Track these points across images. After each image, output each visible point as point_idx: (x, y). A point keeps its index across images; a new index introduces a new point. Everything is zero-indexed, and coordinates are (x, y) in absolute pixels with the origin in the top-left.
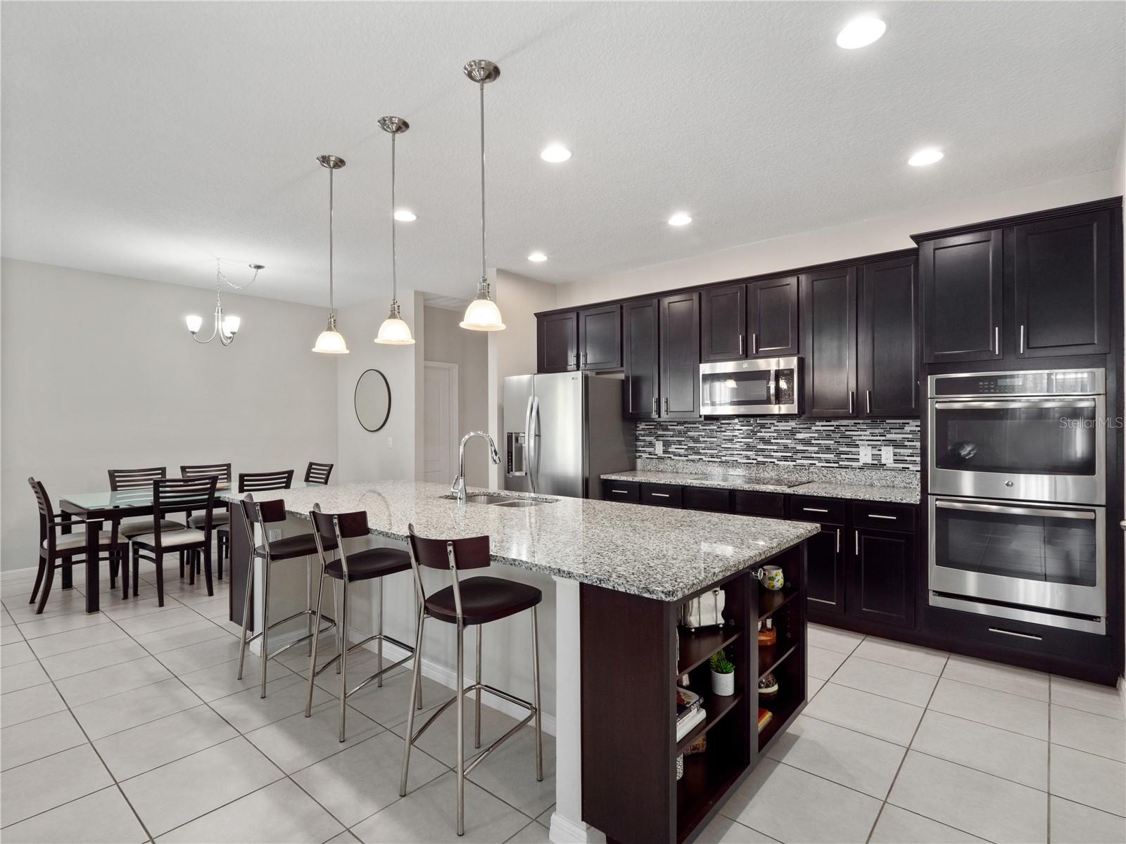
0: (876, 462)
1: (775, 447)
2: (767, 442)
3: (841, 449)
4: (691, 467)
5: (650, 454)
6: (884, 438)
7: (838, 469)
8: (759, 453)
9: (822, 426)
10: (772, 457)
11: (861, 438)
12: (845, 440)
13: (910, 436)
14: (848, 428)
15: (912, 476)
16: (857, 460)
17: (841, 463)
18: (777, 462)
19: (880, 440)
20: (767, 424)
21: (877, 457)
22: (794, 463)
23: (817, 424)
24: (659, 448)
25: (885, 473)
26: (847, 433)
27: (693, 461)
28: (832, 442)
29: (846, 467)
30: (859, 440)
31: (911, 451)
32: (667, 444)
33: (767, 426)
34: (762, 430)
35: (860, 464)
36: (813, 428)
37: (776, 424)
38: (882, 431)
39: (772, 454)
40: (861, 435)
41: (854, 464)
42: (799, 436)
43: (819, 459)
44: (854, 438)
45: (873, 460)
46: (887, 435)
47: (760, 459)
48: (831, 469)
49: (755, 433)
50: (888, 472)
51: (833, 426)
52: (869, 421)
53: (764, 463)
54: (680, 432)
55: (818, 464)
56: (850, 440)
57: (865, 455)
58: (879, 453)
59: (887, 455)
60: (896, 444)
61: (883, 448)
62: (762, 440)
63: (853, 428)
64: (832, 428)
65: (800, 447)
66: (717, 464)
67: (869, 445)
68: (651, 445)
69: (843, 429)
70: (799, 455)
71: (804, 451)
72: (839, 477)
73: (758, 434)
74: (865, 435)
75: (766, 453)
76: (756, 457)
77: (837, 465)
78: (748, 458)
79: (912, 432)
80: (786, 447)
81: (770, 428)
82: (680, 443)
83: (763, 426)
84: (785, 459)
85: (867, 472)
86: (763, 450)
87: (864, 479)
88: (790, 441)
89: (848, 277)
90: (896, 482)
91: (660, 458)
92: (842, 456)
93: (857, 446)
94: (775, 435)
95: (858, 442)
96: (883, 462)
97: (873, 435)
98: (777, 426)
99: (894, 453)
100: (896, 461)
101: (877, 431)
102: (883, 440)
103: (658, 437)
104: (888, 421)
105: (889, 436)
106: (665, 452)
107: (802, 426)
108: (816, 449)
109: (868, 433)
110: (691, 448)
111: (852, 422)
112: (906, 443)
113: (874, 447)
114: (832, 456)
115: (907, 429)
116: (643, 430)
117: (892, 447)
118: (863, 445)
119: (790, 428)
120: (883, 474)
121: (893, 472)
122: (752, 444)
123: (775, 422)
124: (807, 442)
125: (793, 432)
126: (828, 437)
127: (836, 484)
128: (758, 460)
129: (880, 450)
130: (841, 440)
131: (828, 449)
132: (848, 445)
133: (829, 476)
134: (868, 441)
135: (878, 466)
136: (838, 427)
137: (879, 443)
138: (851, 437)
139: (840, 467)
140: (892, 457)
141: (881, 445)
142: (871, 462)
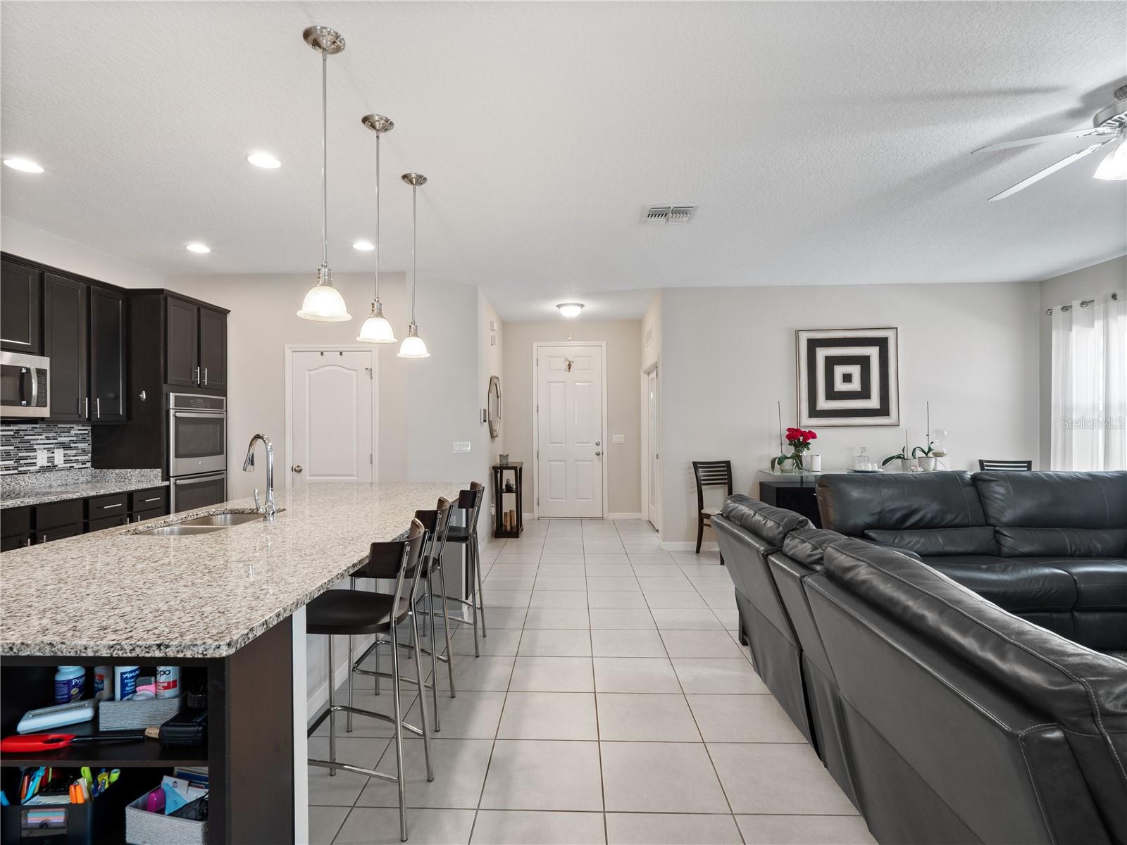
0: (50, 464)
3: (20, 455)
6: (56, 441)
7: (21, 475)
11: (38, 442)
12: (24, 445)
13: (74, 439)
14: (27, 433)
15: (79, 473)
16: (34, 464)
17: (20, 469)
19: (52, 444)
21: (51, 459)
25: (60, 473)
26: (26, 437)
28: (12, 448)
29: (25, 473)
30: (37, 444)
31: (75, 451)
35: (37, 468)
38: (55, 435)
40: (38, 439)
41: (32, 468)
44: (33, 442)
45: (48, 462)
46: (59, 439)
48: (15, 476)
51: (13, 430)
52: (44, 425)
56: (28, 445)
57: (42, 458)
58: (52, 455)
59: (59, 457)
60: (65, 446)
61: (56, 451)
63: (31, 433)
64: (12, 433)
67: (44, 449)
69: (23, 433)
72: (22, 483)
74: (41, 439)
77: (16, 472)
79: (76, 435)
87: (44, 481)
90: (68, 481)
92: (22, 462)
93: (35, 450)
95: (35, 446)
96: (56, 464)
97: (48, 438)
99: (65, 454)
100: (65, 461)
101: (51, 435)
102: (56, 443)
104: (59, 426)
109: (43, 437)
112: (72, 445)
113: (49, 450)
114: (12, 462)
115: (73, 432)
117: (62, 450)
118: (40, 449)
121: (64, 472)
126: (11, 442)
129: (53, 453)
130: (20, 445)
131: (8, 456)
132: (27, 450)
133: (13, 484)
134: (43, 444)
135: (52, 468)
136: (17, 432)
137: (52, 446)
138: (28, 441)
139: (20, 473)
140: (63, 459)
141: (54, 448)
142: (45, 465)
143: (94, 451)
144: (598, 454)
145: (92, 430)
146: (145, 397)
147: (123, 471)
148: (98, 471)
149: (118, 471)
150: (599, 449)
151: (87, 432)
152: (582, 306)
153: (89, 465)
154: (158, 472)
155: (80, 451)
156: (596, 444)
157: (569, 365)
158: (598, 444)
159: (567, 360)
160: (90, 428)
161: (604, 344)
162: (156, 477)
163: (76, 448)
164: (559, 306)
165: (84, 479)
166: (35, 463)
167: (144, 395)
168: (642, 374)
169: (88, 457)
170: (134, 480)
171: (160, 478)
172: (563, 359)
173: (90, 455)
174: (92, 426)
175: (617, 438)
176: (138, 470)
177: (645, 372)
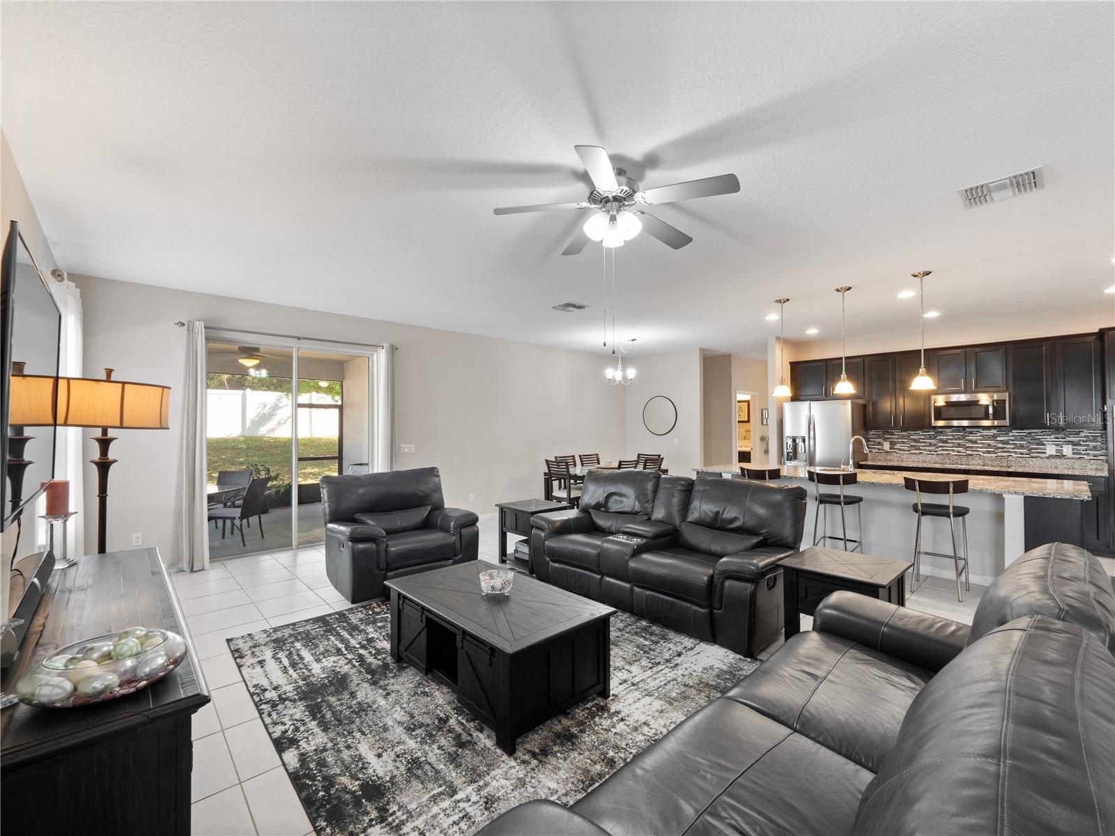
0: (1059, 454)
1: (981, 445)
2: (975, 442)
3: (1032, 446)
4: (914, 458)
5: (879, 449)
6: (1065, 440)
7: (1029, 458)
9: (1017, 433)
10: (978, 451)
12: (1035, 441)
14: (1037, 434)
16: (1045, 453)
17: (1032, 454)
18: (982, 454)
19: (1062, 441)
21: (1059, 451)
22: (996, 455)
23: (1013, 431)
24: (887, 446)
25: (1067, 460)
26: (1036, 437)
27: (913, 454)
28: (1025, 442)
29: (1036, 457)
30: (1046, 441)
31: (1082, 447)
32: (893, 444)
33: (974, 433)
34: (970, 435)
35: (1047, 455)
36: (1010, 434)
38: (1063, 436)
39: (979, 449)
40: (1047, 438)
41: (1042, 455)
42: (999, 439)
43: (1016, 453)
44: (1042, 440)
47: (969, 452)
48: (1025, 458)
49: (964, 437)
50: (1069, 460)
52: (1051, 430)
53: (971, 455)
54: (903, 436)
55: (1014, 455)
56: (1038, 441)
57: (1051, 450)
58: (1061, 448)
59: (1067, 450)
60: (1073, 443)
61: (1064, 446)
62: (972, 442)
63: (1041, 434)
64: (1025, 434)
65: (1000, 445)
66: (935, 456)
67: (1053, 444)
68: (879, 444)
69: (1034, 434)
70: (1000, 450)
71: (1003, 448)
73: (967, 438)
74: (1050, 438)
75: (974, 449)
76: (965, 451)
77: (1029, 456)
78: (959, 452)
79: (1086, 436)
80: (989, 445)
81: (977, 434)
82: (903, 443)
83: (971, 433)
84: (989, 452)
85: (1053, 460)
86: (969, 447)
87: (1050, 464)
88: (992, 442)
89: (1044, 347)
90: (1075, 466)
91: (887, 452)
92: (1033, 451)
93: (1044, 445)
94: (981, 438)
96: (1064, 454)
97: (1056, 438)
98: (982, 433)
99: (1072, 448)
100: (1074, 453)
101: (1059, 436)
103: (885, 440)
104: (1067, 430)
105: (1068, 439)
106: (891, 448)
107: (1002, 433)
108: (1013, 446)
109: (1053, 437)
110: (912, 446)
111: (1041, 430)
112: (1081, 443)
113: (1057, 445)
114: (1025, 450)
115: (1082, 434)
116: (873, 434)
117: (1071, 445)
118: (1048, 444)
119: (992, 434)
120: (1063, 461)
121: (1073, 460)
122: (962, 444)
123: (981, 430)
124: (1005, 442)
125: (994, 437)
126: (1022, 439)
127: (1029, 466)
130: (1032, 441)
131: (1022, 447)
132: (1037, 444)
133: (1024, 462)
134: (1052, 441)
135: (1060, 456)
136: (1030, 433)
137: (1061, 443)
138: (1039, 439)
139: (1032, 457)
140: (1071, 451)
141: (1063, 444)
142: (1055, 454)
145: (1105, 433)
163: (1088, 446)
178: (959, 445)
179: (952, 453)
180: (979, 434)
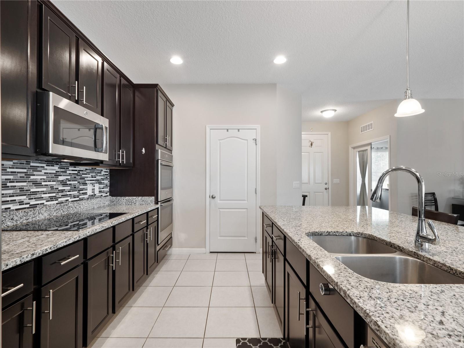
0: (93, 194)
1: (44, 189)
3: (80, 187)
8: (32, 197)
9: (72, 170)
11: (88, 179)
12: (82, 181)
13: (103, 177)
14: (83, 172)
15: (105, 199)
17: (80, 197)
19: (94, 180)
20: (39, 167)
21: (93, 190)
22: (57, 202)
23: (70, 168)
26: (83, 176)
28: (77, 182)
31: (103, 186)
33: (39, 169)
34: (35, 173)
36: (68, 172)
37: (46, 167)
38: (95, 174)
39: (43, 196)
40: (88, 177)
41: (86, 197)
42: (61, 178)
44: (86, 179)
46: (97, 177)
47: (33, 202)
48: (78, 202)
49: (28, 175)
51: (76, 170)
52: (91, 168)
53: (34, 206)
55: (70, 200)
56: (84, 180)
57: (89, 190)
58: (93, 188)
60: (99, 182)
61: (96, 185)
62: (37, 184)
63: (85, 172)
64: (76, 172)
65: (61, 188)
67: (91, 183)
69: (81, 173)
70: (60, 194)
71: (62, 191)
72: (82, 207)
73: (32, 177)
75: (38, 196)
76: (28, 201)
77: (78, 199)
78: (21, 203)
79: (104, 175)
80: (52, 187)
81: (41, 171)
84: (51, 199)
85: (89, 201)
86: (35, 193)
88: (54, 183)
90: (101, 204)
92: (81, 192)
93: (86, 184)
94: (45, 177)
95: (87, 182)
96: (95, 193)
97: (92, 177)
98: (46, 169)
99: (99, 187)
100: (100, 192)
101: (93, 174)
102: (96, 180)
107: (62, 170)
108: (69, 188)
109: (90, 176)
112: (102, 181)
113: (92, 184)
114: (76, 192)
115: (102, 173)
117: (98, 184)
118: (89, 184)
119: (54, 172)
122: (26, 188)
123: (44, 165)
124: (64, 183)
125: (57, 175)
126: (75, 179)
128: (31, 204)
129: (94, 186)
130: (80, 181)
131: (74, 188)
132: (84, 184)
133: (78, 207)
134: (91, 180)
135: (93, 196)
136: (79, 172)
137: (94, 182)
138: (84, 178)
139: (80, 200)
140: (98, 190)
141: (95, 183)
142: (91, 194)
143: (111, 186)
144: (326, 189)
145: (110, 172)
146: (144, 152)
147: (130, 198)
148: (114, 198)
149: (127, 198)
150: (326, 186)
151: (107, 173)
152: (335, 110)
153: (108, 194)
154: (153, 198)
155: (105, 185)
156: (325, 184)
157: (312, 144)
158: (326, 184)
159: (310, 141)
160: (109, 171)
161: (330, 134)
162: (151, 201)
163: (103, 183)
164: (322, 112)
165: (107, 203)
166: (86, 193)
167: (144, 151)
168: (350, 148)
169: (107, 189)
170: (137, 204)
171: (154, 203)
172: (308, 141)
173: (109, 188)
174: (110, 170)
175: (336, 181)
176: (140, 198)
177: (352, 148)
178: (22, 191)
179: (13, 207)
180: (44, 171)
